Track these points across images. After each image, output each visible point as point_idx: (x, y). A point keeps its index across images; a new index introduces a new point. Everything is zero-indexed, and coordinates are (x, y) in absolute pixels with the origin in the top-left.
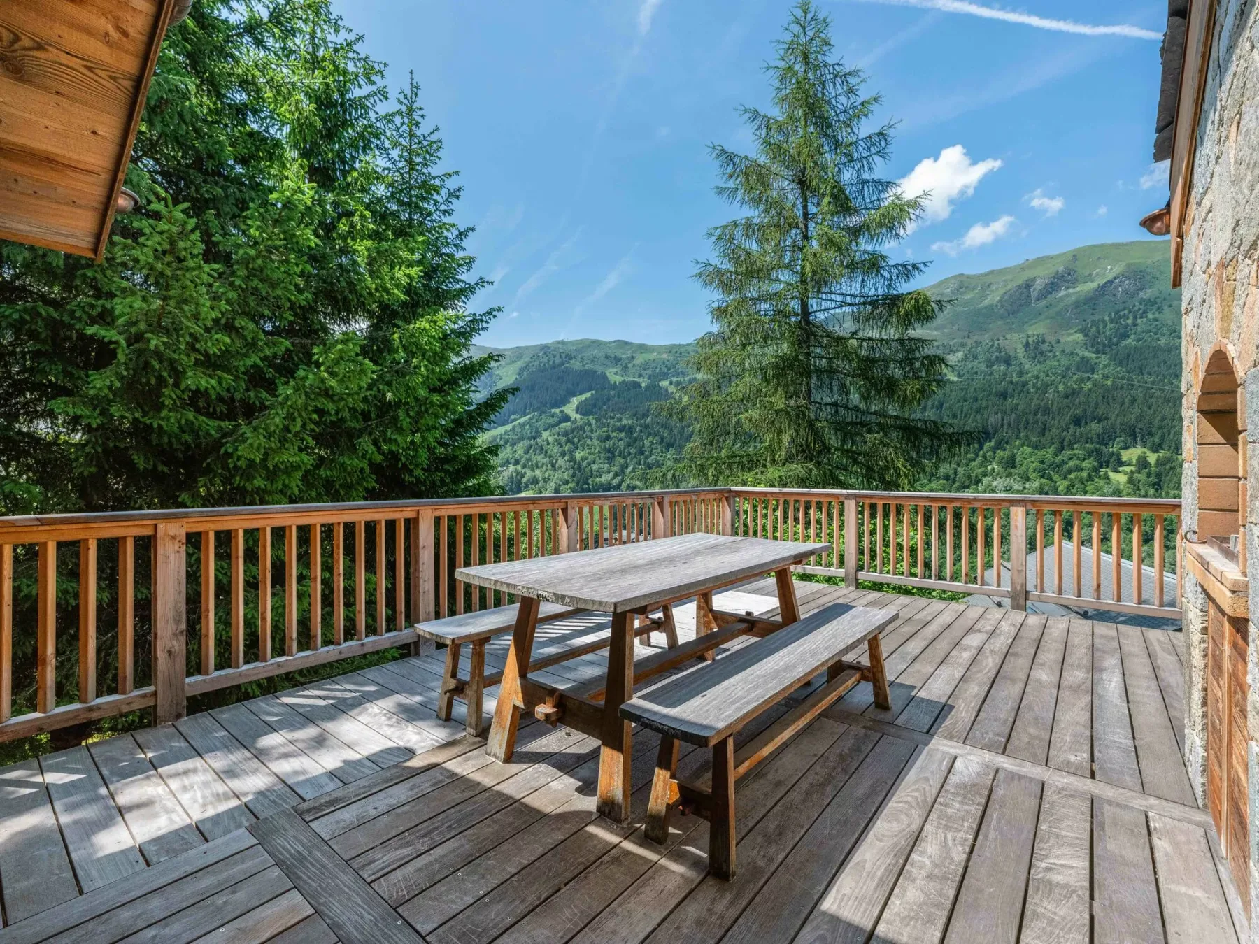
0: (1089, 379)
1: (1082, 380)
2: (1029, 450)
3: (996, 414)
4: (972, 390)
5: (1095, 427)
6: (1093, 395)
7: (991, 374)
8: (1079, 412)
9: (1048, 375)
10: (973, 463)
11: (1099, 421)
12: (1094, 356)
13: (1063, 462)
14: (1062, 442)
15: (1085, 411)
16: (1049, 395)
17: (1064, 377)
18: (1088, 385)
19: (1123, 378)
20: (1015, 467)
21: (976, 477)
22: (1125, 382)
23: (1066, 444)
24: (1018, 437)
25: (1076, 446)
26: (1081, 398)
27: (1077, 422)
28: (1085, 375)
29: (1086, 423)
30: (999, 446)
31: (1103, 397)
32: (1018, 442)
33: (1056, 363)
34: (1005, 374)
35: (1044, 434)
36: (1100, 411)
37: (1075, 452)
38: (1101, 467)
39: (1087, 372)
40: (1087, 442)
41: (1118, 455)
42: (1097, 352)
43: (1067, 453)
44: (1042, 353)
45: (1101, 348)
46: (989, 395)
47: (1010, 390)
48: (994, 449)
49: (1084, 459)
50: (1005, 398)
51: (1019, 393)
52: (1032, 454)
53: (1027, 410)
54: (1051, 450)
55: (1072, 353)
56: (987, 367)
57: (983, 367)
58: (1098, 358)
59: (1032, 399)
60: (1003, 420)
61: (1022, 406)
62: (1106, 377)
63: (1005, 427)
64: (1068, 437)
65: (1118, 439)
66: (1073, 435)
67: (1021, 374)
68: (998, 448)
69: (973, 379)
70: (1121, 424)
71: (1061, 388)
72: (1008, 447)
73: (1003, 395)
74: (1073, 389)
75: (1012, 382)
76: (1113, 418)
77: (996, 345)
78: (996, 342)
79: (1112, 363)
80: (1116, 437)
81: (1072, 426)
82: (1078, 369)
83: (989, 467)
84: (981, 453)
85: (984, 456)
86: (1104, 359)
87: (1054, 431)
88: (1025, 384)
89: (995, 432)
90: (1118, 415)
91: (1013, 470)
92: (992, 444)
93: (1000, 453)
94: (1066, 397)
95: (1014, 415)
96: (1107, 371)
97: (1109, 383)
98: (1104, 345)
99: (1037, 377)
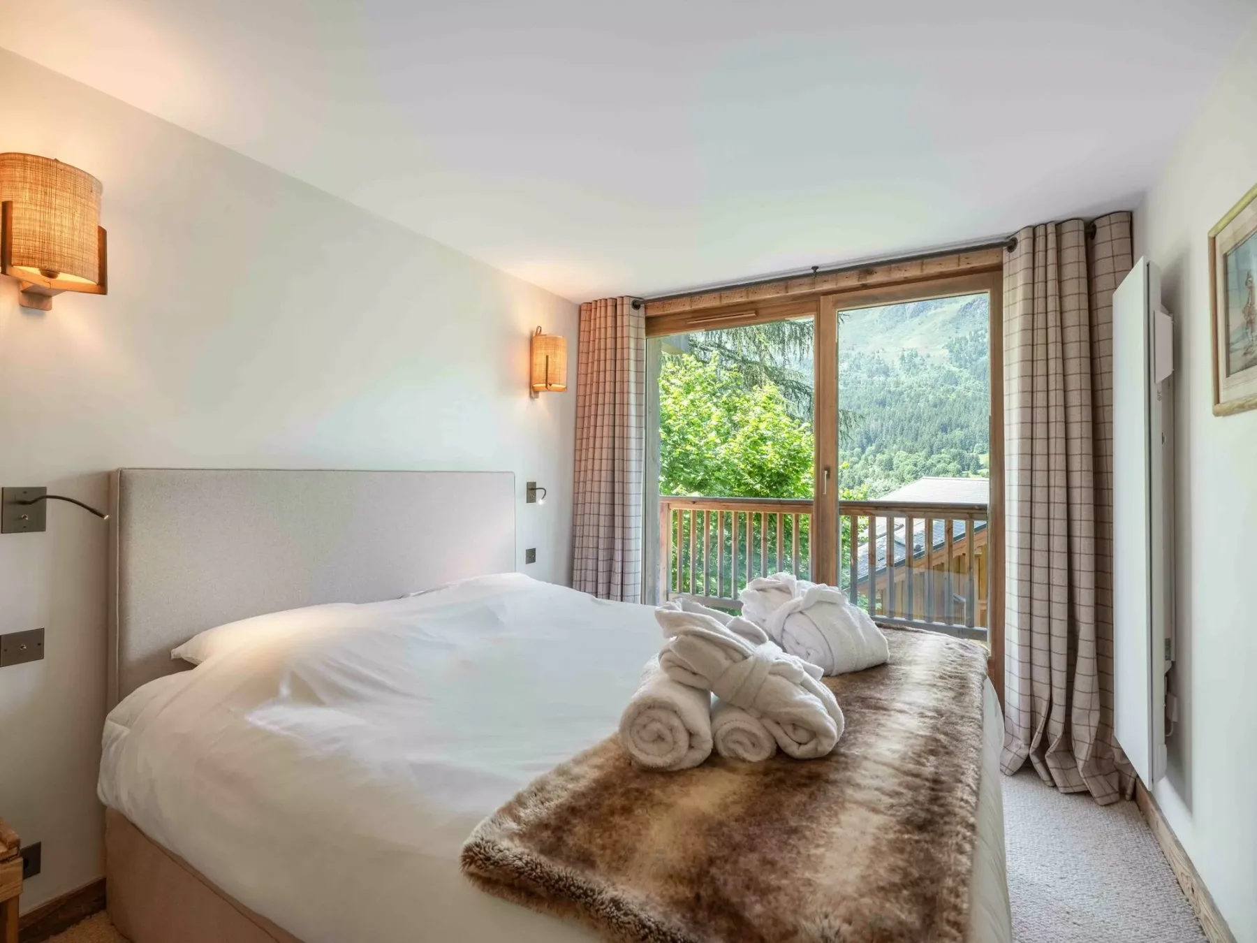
0: (954, 390)
1: (948, 391)
2: (905, 454)
3: (876, 420)
4: (856, 397)
5: (958, 434)
6: (957, 405)
7: (873, 383)
8: (945, 420)
9: (920, 386)
10: (856, 466)
11: (962, 428)
12: (957, 370)
13: (933, 465)
14: (931, 447)
15: (950, 419)
16: (921, 404)
17: (933, 388)
18: (954, 396)
19: (981, 390)
20: (893, 469)
21: (859, 478)
22: (982, 393)
23: (934, 448)
24: (894, 442)
25: (943, 450)
26: (947, 407)
27: (944, 428)
28: (950, 387)
29: (952, 430)
30: (879, 450)
31: (965, 407)
32: (895, 447)
33: (927, 376)
34: (884, 384)
35: (916, 440)
36: (962, 420)
37: (943, 455)
38: (964, 470)
39: (951, 384)
40: (951, 448)
41: (977, 459)
42: (960, 366)
43: (935, 457)
44: (915, 366)
45: (963, 363)
46: (870, 403)
47: (888, 400)
48: (875, 453)
49: (950, 463)
50: (884, 405)
51: (896, 402)
52: (907, 458)
53: (903, 418)
54: (923, 453)
55: (940, 367)
56: (869, 377)
57: (864, 377)
58: (961, 372)
59: (906, 408)
60: (882, 426)
61: (898, 414)
62: (968, 389)
63: (884, 432)
64: (937, 443)
65: (977, 445)
66: (941, 441)
67: (897, 384)
68: (877, 452)
69: (856, 388)
70: (980, 431)
71: (931, 397)
72: (886, 451)
73: (883, 403)
74: (940, 399)
75: (890, 392)
76: (973, 426)
77: (876, 357)
78: (877, 354)
79: (972, 377)
80: (975, 443)
81: (940, 433)
82: (945, 382)
83: (871, 470)
84: (863, 456)
85: (866, 460)
86: (966, 373)
87: (926, 437)
88: (901, 393)
89: (876, 437)
90: (976, 423)
91: (891, 473)
92: (873, 448)
93: (879, 457)
94: (935, 406)
95: (891, 422)
96: (969, 384)
97: (970, 394)
98: (966, 361)
99: (911, 388)
